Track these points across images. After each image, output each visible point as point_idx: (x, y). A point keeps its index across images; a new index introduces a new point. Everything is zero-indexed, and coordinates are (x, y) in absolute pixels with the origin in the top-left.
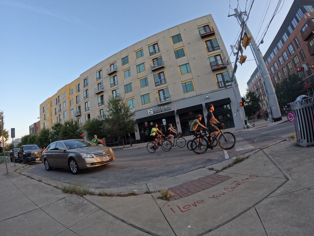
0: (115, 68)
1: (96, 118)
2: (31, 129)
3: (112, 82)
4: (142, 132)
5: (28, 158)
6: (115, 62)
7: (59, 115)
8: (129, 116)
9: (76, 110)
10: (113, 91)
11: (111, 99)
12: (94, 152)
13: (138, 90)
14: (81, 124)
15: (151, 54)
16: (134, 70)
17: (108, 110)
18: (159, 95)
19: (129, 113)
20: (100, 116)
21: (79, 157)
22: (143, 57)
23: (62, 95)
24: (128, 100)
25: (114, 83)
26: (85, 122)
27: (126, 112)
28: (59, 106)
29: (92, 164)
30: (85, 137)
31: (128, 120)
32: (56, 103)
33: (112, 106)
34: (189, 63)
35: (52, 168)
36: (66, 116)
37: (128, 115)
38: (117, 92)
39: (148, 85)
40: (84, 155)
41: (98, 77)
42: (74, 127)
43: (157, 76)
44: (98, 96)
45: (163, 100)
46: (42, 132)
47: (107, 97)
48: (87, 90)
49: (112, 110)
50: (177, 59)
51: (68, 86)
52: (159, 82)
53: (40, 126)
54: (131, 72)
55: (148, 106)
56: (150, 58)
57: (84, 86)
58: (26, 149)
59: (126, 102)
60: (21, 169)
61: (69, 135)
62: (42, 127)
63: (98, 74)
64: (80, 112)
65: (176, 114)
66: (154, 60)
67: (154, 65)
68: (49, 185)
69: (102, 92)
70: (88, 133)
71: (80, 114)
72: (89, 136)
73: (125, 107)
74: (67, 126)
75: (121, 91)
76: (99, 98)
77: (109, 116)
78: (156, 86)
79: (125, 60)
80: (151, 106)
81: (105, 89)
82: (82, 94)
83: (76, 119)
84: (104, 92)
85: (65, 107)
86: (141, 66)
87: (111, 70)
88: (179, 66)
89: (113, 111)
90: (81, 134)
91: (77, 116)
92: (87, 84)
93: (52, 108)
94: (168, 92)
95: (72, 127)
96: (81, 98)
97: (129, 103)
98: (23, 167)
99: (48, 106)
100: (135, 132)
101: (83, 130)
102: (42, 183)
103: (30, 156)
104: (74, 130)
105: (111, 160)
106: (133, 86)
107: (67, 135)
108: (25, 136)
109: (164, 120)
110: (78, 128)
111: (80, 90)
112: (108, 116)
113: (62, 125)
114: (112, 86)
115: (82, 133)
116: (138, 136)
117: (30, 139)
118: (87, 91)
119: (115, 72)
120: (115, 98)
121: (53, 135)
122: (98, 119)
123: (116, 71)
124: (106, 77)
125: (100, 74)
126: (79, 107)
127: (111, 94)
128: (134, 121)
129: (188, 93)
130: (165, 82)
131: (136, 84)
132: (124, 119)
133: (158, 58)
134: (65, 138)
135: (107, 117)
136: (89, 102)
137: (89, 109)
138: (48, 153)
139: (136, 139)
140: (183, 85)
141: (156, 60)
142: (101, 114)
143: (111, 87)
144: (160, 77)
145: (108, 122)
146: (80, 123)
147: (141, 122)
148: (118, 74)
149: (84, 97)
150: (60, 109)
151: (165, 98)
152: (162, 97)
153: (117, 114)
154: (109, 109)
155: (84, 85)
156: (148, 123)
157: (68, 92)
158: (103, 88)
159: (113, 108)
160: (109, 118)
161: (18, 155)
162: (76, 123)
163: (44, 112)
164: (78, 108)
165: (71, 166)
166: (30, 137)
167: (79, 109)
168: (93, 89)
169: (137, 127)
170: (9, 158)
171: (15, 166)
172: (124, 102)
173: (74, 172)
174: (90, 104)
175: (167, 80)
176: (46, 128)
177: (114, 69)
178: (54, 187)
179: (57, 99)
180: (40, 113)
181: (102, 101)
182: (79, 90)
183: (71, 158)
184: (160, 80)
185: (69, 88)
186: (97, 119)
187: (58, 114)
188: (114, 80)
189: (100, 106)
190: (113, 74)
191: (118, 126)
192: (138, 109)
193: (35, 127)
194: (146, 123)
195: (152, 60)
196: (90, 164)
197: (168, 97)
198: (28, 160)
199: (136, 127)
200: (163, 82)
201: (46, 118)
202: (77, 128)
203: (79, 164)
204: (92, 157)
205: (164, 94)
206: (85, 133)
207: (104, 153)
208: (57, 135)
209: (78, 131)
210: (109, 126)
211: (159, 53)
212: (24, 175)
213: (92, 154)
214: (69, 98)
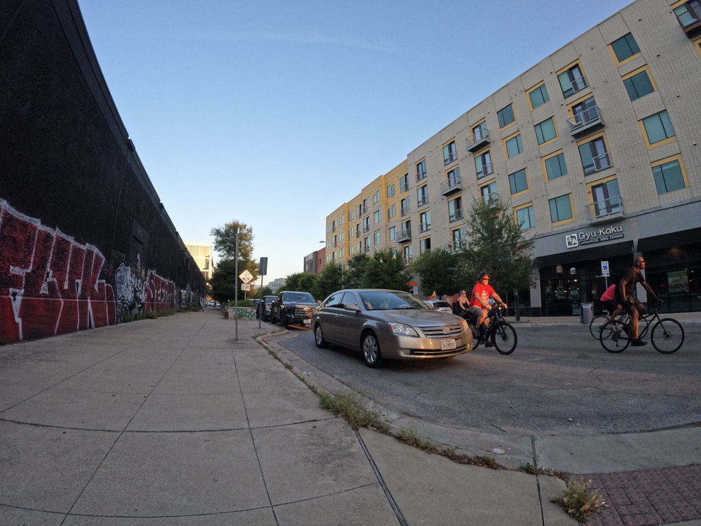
0: (484, 136)
1: (443, 248)
2: (307, 262)
3: (480, 168)
4: (548, 290)
5: (289, 316)
6: (484, 120)
7: (365, 239)
8: (520, 248)
9: (400, 229)
10: (482, 188)
11: (477, 207)
12: (423, 323)
13: (541, 186)
14: (409, 259)
15: (566, 94)
16: (529, 137)
17: (471, 231)
18: (595, 199)
19: (519, 241)
20: (452, 245)
21: (386, 329)
22: (547, 104)
23: (371, 197)
24: (517, 209)
25: (485, 169)
26: (418, 254)
27: (514, 237)
28: (365, 220)
29: (413, 351)
30: (416, 290)
31: (517, 258)
32: (358, 214)
33: (479, 221)
34: (666, 110)
35: (328, 343)
36: (378, 241)
37: (518, 245)
38: (493, 190)
39: (566, 173)
40: (398, 329)
41: (447, 156)
42: (394, 264)
43: (588, 151)
44: (450, 200)
45: (603, 212)
46: (328, 270)
47: (469, 201)
48: (423, 187)
49: (479, 231)
50: (634, 102)
51: (383, 178)
52: (593, 165)
53: (324, 257)
54: (523, 142)
55: (566, 227)
56: (565, 105)
57: (419, 179)
58: (288, 299)
59: (513, 214)
60: (269, 334)
61: (382, 280)
62: (328, 259)
63: (447, 150)
64: (409, 233)
65: (637, 252)
66: (577, 109)
67: (577, 122)
68: (303, 380)
69: (457, 190)
70: (423, 281)
71: (409, 239)
72: (424, 287)
73: (510, 227)
74: (379, 261)
75: (501, 188)
76: (452, 205)
77: (472, 246)
78: (586, 175)
79: (506, 115)
80: (573, 225)
81: (464, 185)
82: (414, 196)
83: (399, 248)
84: (462, 191)
85: (377, 221)
86: (546, 127)
87: (474, 139)
88: (643, 119)
89: (482, 235)
90: (409, 280)
91: (402, 242)
92: (423, 174)
93: (350, 223)
94: (618, 193)
95: (390, 265)
96: (413, 204)
97: (521, 217)
98: (273, 333)
99: (343, 220)
100: (531, 287)
101: (413, 272)
102: (291, 373)
103: (293, 314)
104: (392, 270)
105: (461, 349)
106: (529, 175)
107: (379, 280)
108: (294, 275)
109: (605, 264)
110: (401, 266)
111: (409, 187)
112: (470, 244)
113: (369, 258)
114: (480, 176)
115: (411, 278)
116: (536, 300)
117: (303, 281)
118: (425, 188)
119: (485, 144)
120: (487, 203)
121: (349, 278)
122: (448, 250)
123: (488, 140)
124: (466, 157)
125: (450, 150)
126: (408, 223)
127: (478, 195)
128: (529, 262)
129: (669, 194)
130: (609, 163)
131: (536, 172)
132: (507, 253)
133: (586, 103)
134: (374, 286)
135: (468, 248)
136: (428, 214)
137: (429, 228)
138: (325, 313)
139: (532, 306)
140: (656, 171)
141: (580, 107)
142: (454, 239)
143: (478, 179)
144: (595, 153)
145: (470, 260)
146: (407, 257)
147: (546, 265)
148: (492, 148)
149: (418, 203)
150: (367, 227)
151: (609, 208)
152: (602, 205)
153: (491, 242)
154: (473, 229)
155: (418, 176)
156: (563, 269)
157: (384, 190)
158: (460, 183)
159: (483, 226)
160: (473, 251)
161: (272, 309)
162: (399, 256)
163: (334, 230)
164: (404, 225)
165: (365, 347)
166: (302, 278)
167: (407, 227)
168: (437, 184)
169: (535, 278)
170: (255, 311)
171: (260, 328)
172: (508, 213)
173: (369, 361)
174: (431, 217)
175: (614, 159)
176: (337, 262)
177: (482, 136)
178: (310, 387)
179: (361, 205)
180: (327, 233)
181: (459, 211)
182: (406, 186)
183: (369, 331)
184: (595, 160)
185: (386, 184)
186: (445, 251)
187: (362, 234)
188: (484, 162)
189: (454, 221)
190: (480, 148)
191: (492, 270)
192: (541, 232)
193: (314, 260)
194: (559, 269)
195: (571, 109)
196: (409, 352)
197: (617, 205)
198: (286, 319)
199: (534, 276)
200: (604, 163)
201: (339, 244)
202: (401, 268)
203: (382, 346)
204: (416, 334)
205: (606, 195)
206: (417, 280)
207: (446, 330)
208: (358, 279)
209: (402, 273)
210: (470, 269)
211: (587, 91)
212: (266, 348)
213: (416, 329)
214: (387, 205)
